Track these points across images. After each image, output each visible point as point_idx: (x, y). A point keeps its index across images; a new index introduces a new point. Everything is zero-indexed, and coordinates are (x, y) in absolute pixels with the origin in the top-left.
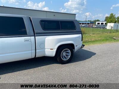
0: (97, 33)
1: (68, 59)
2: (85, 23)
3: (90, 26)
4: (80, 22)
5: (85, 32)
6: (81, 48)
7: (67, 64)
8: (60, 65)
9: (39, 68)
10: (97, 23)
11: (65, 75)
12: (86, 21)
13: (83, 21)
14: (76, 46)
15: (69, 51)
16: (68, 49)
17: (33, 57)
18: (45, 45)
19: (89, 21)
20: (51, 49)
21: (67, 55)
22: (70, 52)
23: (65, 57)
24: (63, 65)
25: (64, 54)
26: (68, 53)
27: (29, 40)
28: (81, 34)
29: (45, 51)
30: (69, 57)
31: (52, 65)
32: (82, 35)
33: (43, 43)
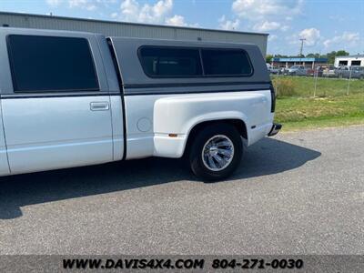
0: (336, 91)
1: (225, 166)
2: (298, 63)
3: (313, 72)
4: (282, 60)
5: (296, 90)
6: (269, 135)
7: (222, 183)
8: (200, 185)
9: (137, 190)
10: (338, 60)
11: (211, 213)
12: (303, 56)
13: (291, 57)
14: (253, 127)
15: (230, 143)
16: (224, 137)
17: (119, 156)
18: (152, 123)
19: (310, 56)
20: (170, 135)
21: (222, 156)
22: (232, 144)
23: (216, 162)
24: (207, 185)
25: (214, 151)
26: (224, 148)
27: (104, 107)
28: (269, 91)
29: (152, 139)
30: (230, 161)
31: (176, 183)
32: (273, 92)
33: (148, 116)
